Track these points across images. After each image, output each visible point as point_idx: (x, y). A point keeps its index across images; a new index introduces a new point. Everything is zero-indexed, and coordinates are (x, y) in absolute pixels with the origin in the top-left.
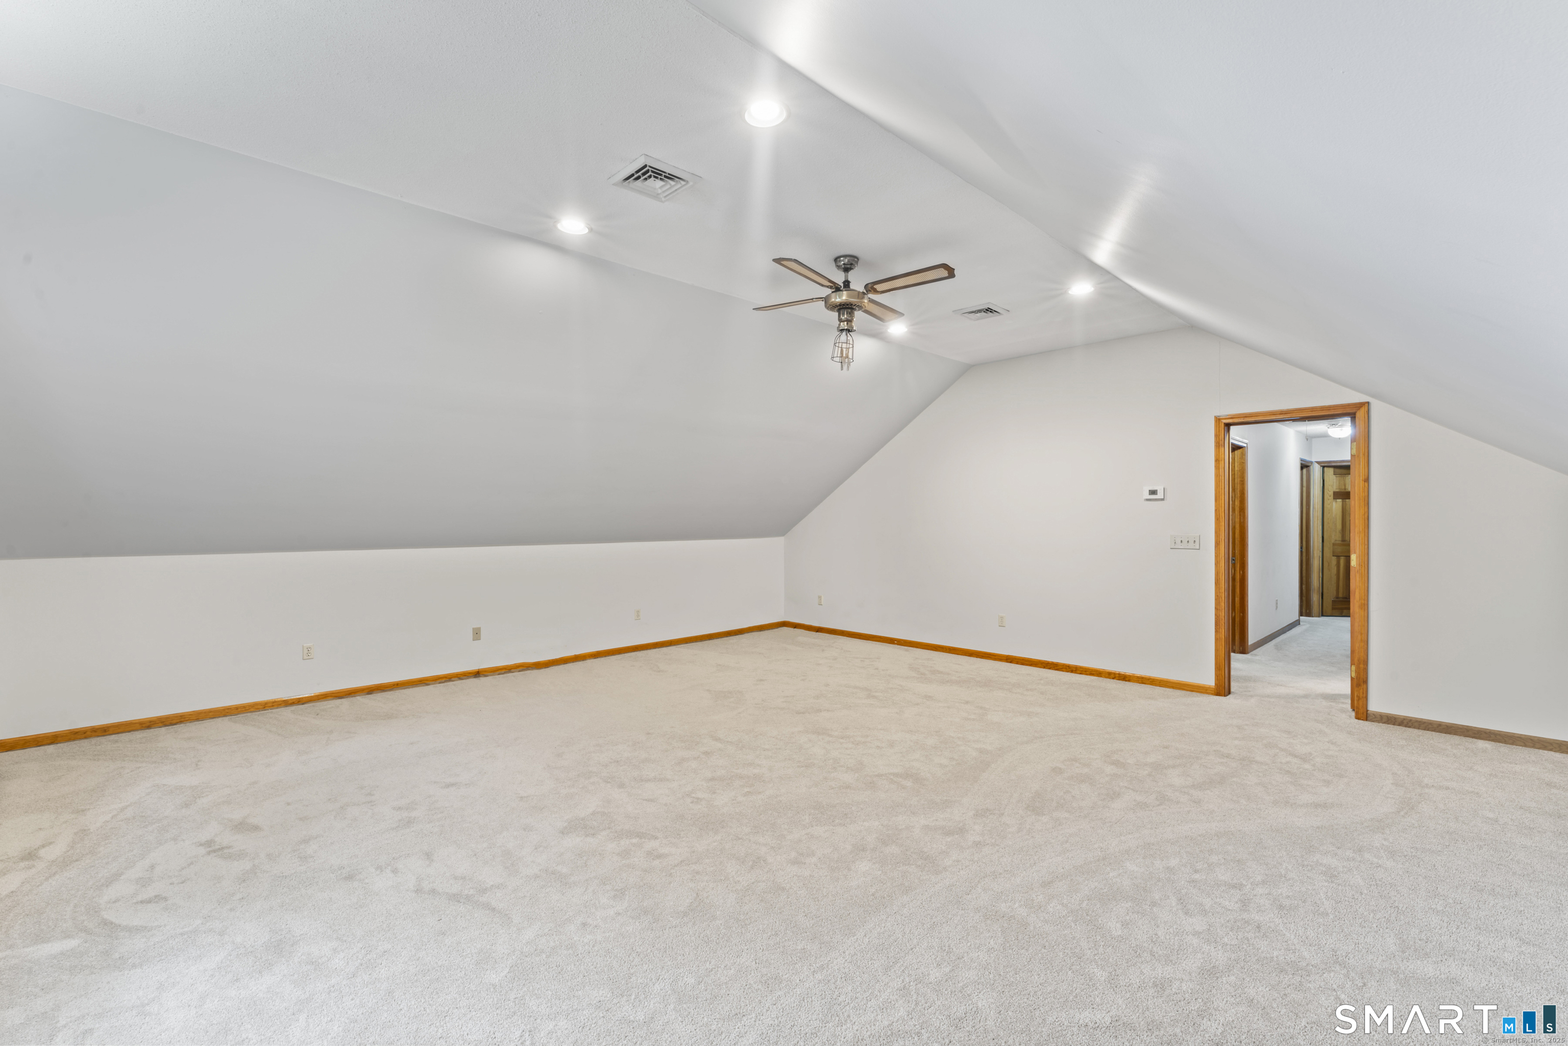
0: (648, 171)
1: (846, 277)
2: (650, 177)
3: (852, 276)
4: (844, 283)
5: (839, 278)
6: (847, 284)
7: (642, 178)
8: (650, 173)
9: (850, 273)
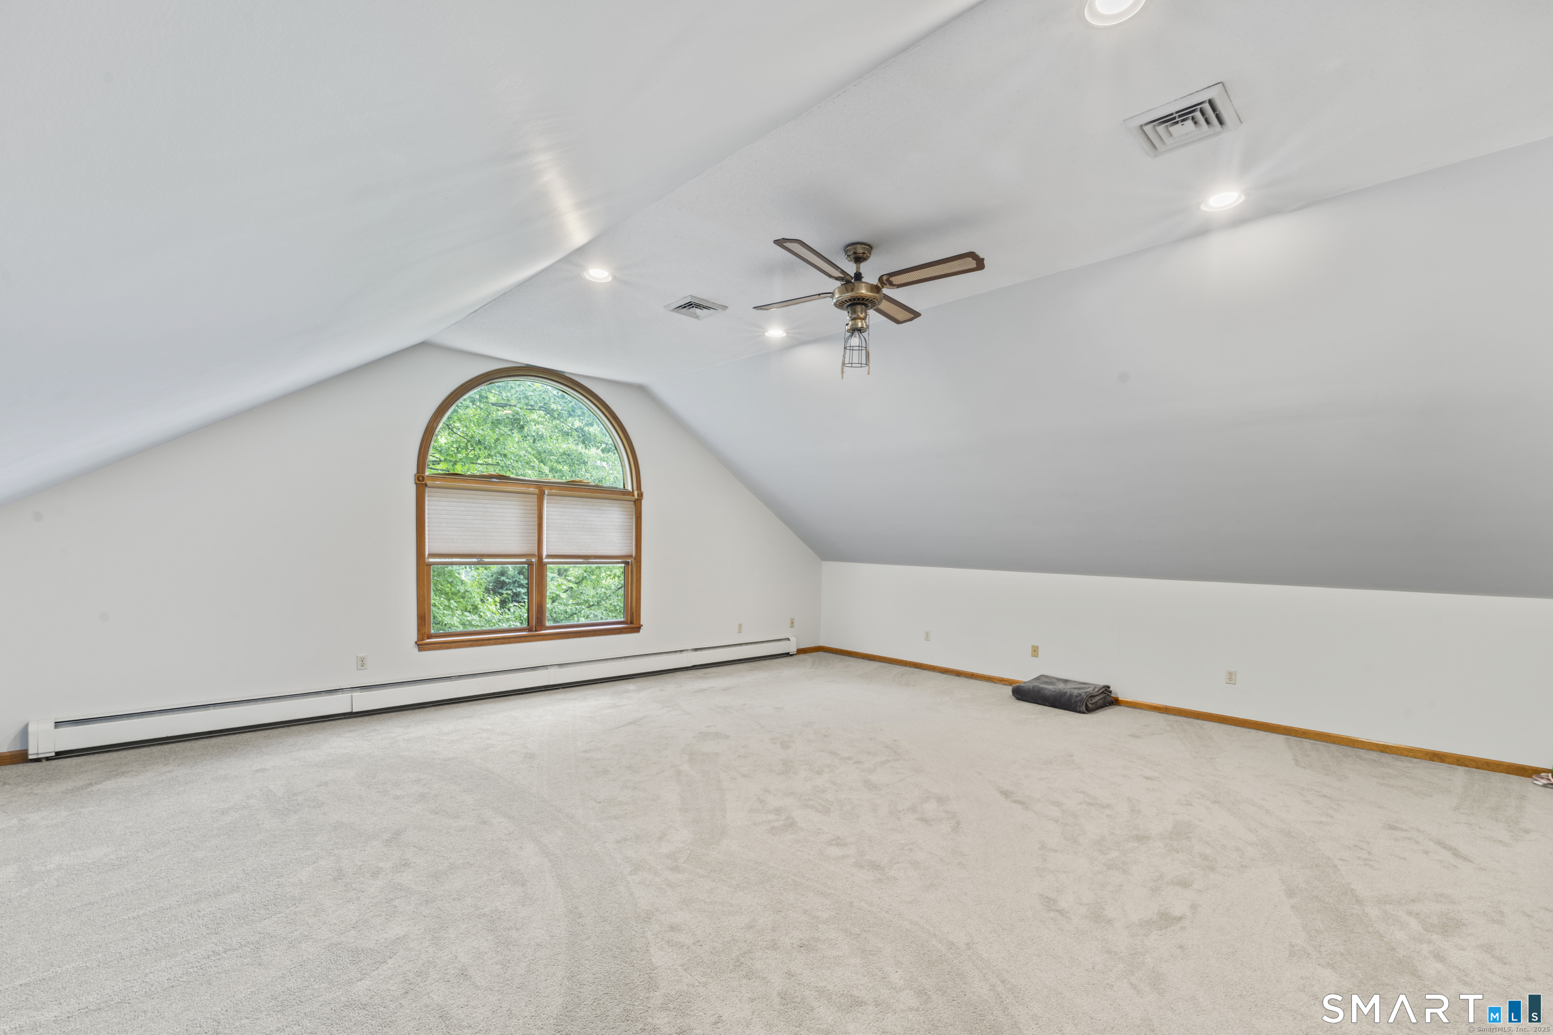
0: (692, 304)
1: (858, 268)
2: (693, 307)
3: (864, 267)
4: (856, 274)
5: (850, 268)
6: (858, 276)
7: (687, 308)
8: (693, 305)
9: (862, 264)
